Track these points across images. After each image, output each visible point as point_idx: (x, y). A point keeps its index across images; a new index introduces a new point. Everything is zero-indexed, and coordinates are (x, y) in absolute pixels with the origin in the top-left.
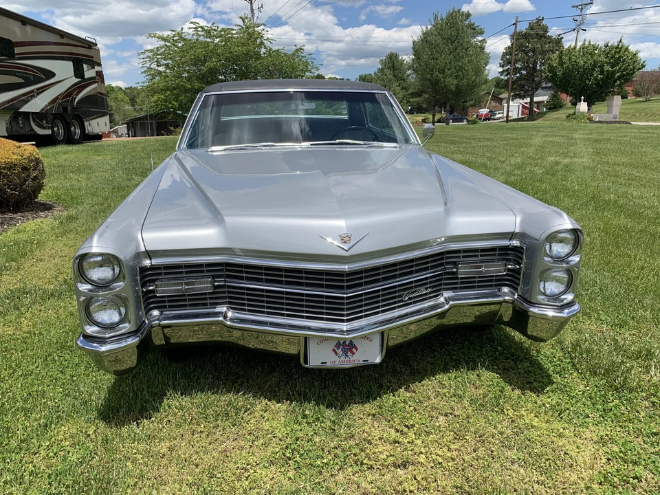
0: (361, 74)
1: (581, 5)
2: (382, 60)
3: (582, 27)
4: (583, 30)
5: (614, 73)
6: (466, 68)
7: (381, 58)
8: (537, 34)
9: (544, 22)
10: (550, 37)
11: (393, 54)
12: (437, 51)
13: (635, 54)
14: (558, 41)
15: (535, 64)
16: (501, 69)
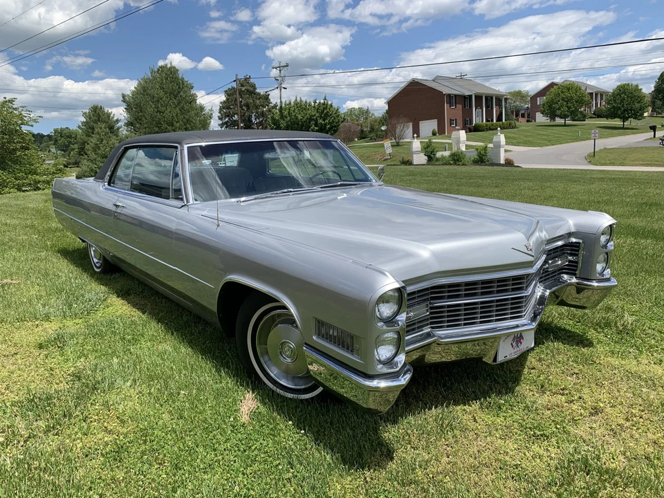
0: (56, 128)
1: (279, 67)
2: (85, 113)
3: (283, 86)
4: (284, 88)
5: (325, 125)
6: (194, 121)
7: (84, 111)
8: (247, 90)
9: (252, 80)
10: (259, 94)
11: (97, 107)
12: (162, 105)
13: (338, 110)
14: (266, 97)
15: (250, 117)
16: (220, 122)
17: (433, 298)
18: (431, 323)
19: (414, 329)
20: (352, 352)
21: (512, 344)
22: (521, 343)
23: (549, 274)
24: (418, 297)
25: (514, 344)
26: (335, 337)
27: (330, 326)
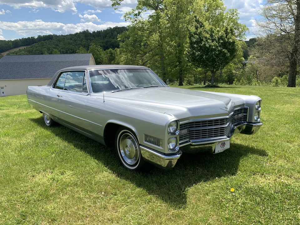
17: (189, 127)
18: (189, 137)
19: (182, 139)
20: (159, 146)
21: (221, 146)
22: (224, 146)
23: (236, 120)
24: (184, 126)
25: (222, 146)
26: (152, 141)
27: (150, 137)
